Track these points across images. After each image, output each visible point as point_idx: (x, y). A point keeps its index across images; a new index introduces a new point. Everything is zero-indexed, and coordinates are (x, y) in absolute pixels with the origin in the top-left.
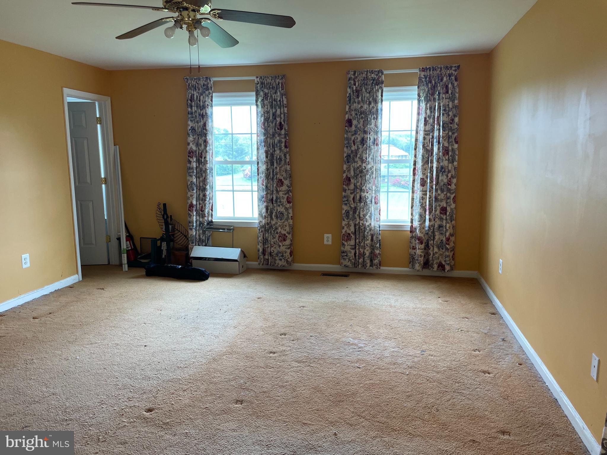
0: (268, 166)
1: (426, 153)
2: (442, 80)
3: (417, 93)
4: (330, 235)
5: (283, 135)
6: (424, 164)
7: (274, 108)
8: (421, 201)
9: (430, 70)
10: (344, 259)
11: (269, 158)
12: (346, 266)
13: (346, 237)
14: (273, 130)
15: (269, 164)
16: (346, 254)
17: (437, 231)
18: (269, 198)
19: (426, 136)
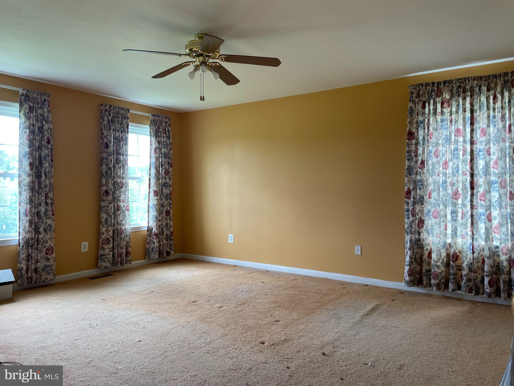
0: (33, 178)
1: (157, 173)
2: (162, 124)
3: (149, 130)
4: (87, 243)
5: (50, 149)
6: (157, 180)
7: (40, 122)
8: (156, 207)
9: (156, 117)
10: (104, 261)
11: (34, 170)
12: (106, 267)
13: (106, 241)
14: (39, 143)
15: (34, 176)
16: (106, 257)
17: (165, 228)
18: (33, 211)
19: (157, 161)
